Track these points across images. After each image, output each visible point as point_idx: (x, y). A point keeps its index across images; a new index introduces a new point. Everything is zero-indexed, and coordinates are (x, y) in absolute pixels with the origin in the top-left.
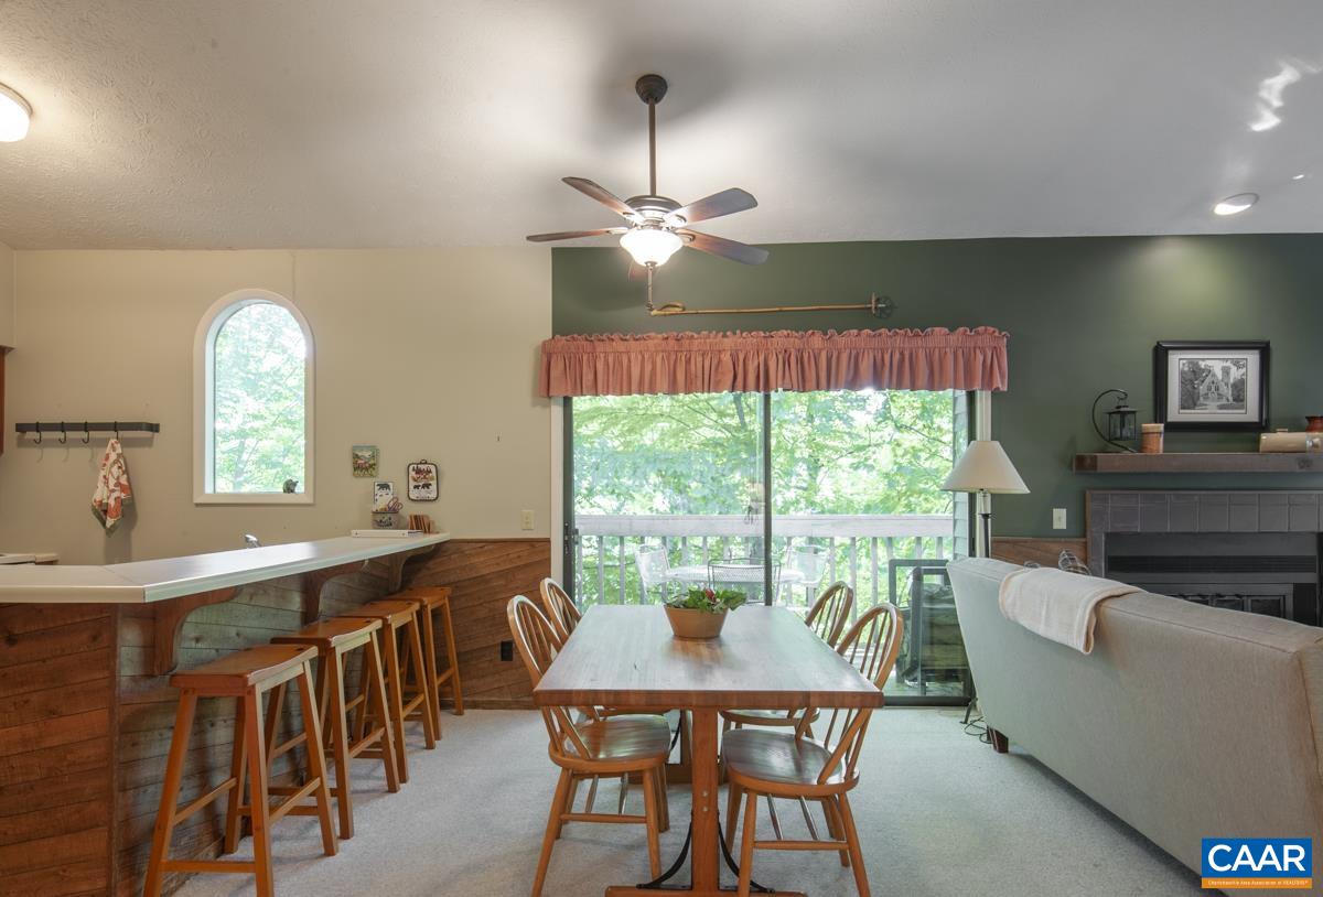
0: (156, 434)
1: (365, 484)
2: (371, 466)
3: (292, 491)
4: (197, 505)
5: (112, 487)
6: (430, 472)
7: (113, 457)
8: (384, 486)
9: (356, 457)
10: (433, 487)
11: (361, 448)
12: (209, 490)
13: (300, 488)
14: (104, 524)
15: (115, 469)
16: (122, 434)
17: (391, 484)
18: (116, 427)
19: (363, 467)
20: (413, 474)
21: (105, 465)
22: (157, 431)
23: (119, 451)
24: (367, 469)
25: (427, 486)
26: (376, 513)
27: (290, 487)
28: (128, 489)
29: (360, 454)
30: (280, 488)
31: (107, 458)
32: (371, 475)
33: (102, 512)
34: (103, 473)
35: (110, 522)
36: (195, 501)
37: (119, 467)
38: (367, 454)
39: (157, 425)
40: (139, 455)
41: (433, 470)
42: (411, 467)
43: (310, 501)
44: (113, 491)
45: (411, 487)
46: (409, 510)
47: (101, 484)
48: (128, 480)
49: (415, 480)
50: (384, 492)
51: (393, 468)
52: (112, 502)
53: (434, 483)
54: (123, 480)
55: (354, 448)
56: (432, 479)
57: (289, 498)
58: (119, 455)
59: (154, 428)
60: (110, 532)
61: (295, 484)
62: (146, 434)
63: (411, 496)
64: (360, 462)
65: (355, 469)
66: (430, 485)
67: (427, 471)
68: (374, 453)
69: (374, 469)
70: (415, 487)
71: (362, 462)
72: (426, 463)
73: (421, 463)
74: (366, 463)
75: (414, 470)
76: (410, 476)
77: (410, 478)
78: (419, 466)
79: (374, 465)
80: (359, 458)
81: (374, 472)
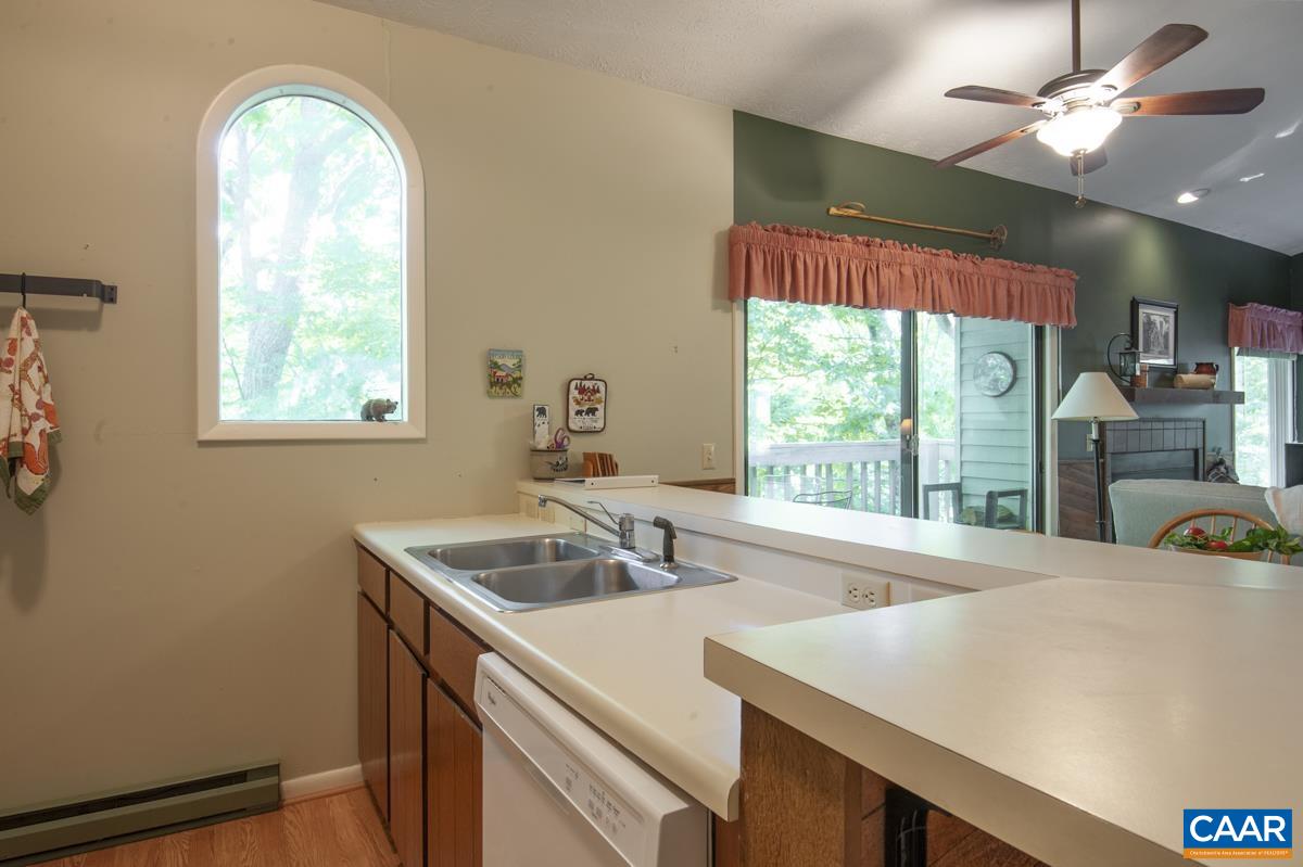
0: (108, 307)
1: (503, 409)
2: (515, 381)
4: (208, 443)
6: (598, 391)
7: (26, 346)
8: (542, 411)
9: (495, 366)
10: (600, 414)
11: (503, 353)
12: (228, 414)
13: (401, 415)
17: (547, 409)
18: (21, 284)
19: (502, 382)
20: (574, 393)
22: (112, 300)
23: (35, 335)
24: (509, 385)
25: (592, 411)
28: (56, 412)
29: (500, 362)
30: (354, 415)
31: (15, 348)
32: (515, 395)
36: (205, 434)
37: (39, 369)
38: (510, 362)
39: (113, 289)
40: (76, 346)
41: (602, 389)
42: (573, 384)
43: (420, 433)
45: (573, 408)
46: (577, 448)
48: (54, 394)
49: (578, 403)
50: (543, 419)
51: (541, 385)
53: (601, 408)
55: (491, 353)
56: (599, 402)
57: (374, 430)
58: (34, 344)
59: (107, 294)
62: (89, 303)
63: (572, 426)
64: (499, 373)
65: (492, 385)
66: (597, 409)
67: (594, 390)
68: (520, 361)
69: (519, 385)
70: (579, 413)
71: (504, 374)
72: (592, 379)
73: (585, 378)
74: (507, 376)
75: (576, 388)
76: (570, 397)
77: (571, 400)
78: (584, 383)
79: (521, 378)
80: (499, 367)
81: (519, 391)
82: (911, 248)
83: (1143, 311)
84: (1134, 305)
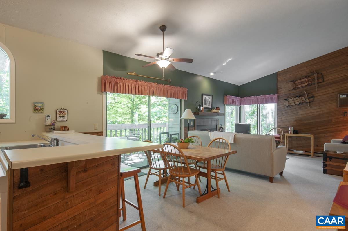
1: (38, 116)
2: (41, 109)
6: (65, 112)
8: (48, 116)
9: (35, 106)
10: (66, 117)
11: (38, 103)
13: (8, 117)
17: (50, 116)
19: (38, 109)
20: (58, 112)
24: (40, 110)
25: (63, 116)
26: (47, 125)
27: (3, 116)
29: (37, 105)
32: (41, 113)
38: (40, 105)
41: (66, 111)
42: (58, 110)
43: (13, 121)
45: (58, 117)
46: (58, 125)
49: (59, 114)
50: (49, 118)
51: (50, 109)
53: (66, 116)
55: (34, 103)
56: (65, 114)
57: (3, 121)
61: (6, 115)
63: (58, 120)
64: (37, 108)
65: (34, 110)
67: (64, 112)
68: (43, 105)
69: (43, 110)
70: (59, 117)
71: (38, 108)
72: (63, 109)
73: (61, 109)
74: (39, 108)
75: (59, 111)
76: (57, 113)
77: (57, 114)
78: (61, 110)
79: (43, 109)
80: (37, 106)
81: (42, 112)
82: (147, 82)
83: (204, 97)
84: (202, 95)
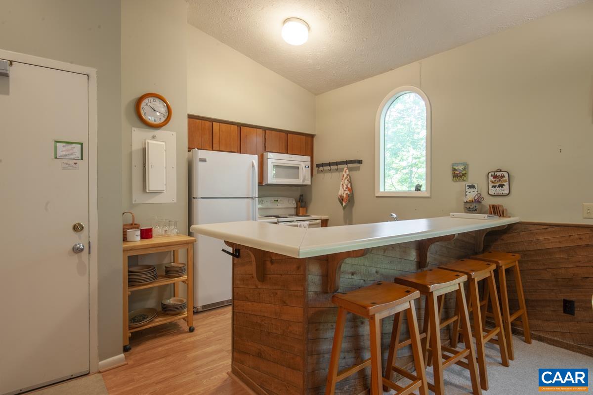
0: (361, 165)
1: (460, 185)
2: (463, 175)
3: (420, 190)
4: (377, 197)
5: (345, 189)
6: (504, 176)
7: (345, 176)
8: (472, 187)
9: (454, 170)
10: (506, 187)
11: (457, 164)
12: (382, 190)
13: (423, 189)
14: (342, 205)
15: (346, 181)
16: (349, 165)
17: (476, 185)
18: (346, 163)
19: (458, 175)
20: (491, 178)
21: (342, 179)
22: (362, 163)
23: (348, 173)
24: (461, 177)
25: (501, 186)
26: (467, 203)
27: (418, 188)
28: (351, 189)
29: (457, 168)
30: (413, 189)
31: (343, 176)
32: (464, 180)
33: (341, 199)
34: (342, 183)
35: (344, 204)
36: (377, 195)
37: (348, 180)
38: (461, 168)
39: (362, 161)
40: (355, 174)
41: (506, 175)
42: (490, 174)
43: (428, 195)
44: (345, 191)
45: (490, 187)
46: (489, 201)
47: (341, 188)
48: (351, 185)
49: (493, 182)
50: (472, 190)
51: (478, 175)
52: (345, 196)
53: (506, 184)
54: (349, 186)
55: (453, 165)
56: (505, 181)
57: (418, 194)
58: (347, 175)
59: (360, 162)
60: (344, 208)
61: (421, 186)
62: (358, 165)
63: (490, 193)
64: (456, 172)
65: (454, 177)
66: (504, 185)
67: (502, 176)
68: (465, 166)
69: (465, 176)
70: (493, 187)
71: (458, 172)
72: (500, 171)
73: (497, 171)
74: (460, 173)
75: (492, 176)
76: (489, 180)
77: (489, 181)
78: (496, 173)
79: (466, 174)
80: (456, 170)
81: (465, 178)
